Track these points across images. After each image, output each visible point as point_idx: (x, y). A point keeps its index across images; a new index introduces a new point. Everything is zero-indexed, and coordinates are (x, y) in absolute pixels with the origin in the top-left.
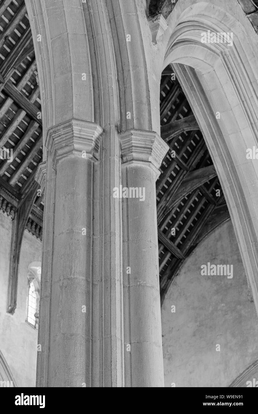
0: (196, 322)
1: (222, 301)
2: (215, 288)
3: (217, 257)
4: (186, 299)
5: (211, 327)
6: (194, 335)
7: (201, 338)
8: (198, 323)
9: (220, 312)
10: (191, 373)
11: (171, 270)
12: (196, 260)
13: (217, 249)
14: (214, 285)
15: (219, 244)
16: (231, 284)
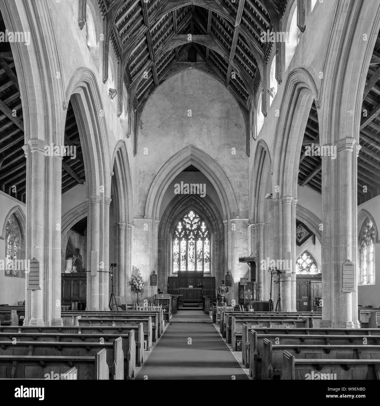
0: (161, 121)
1: (175, 114)
2: (172, 106)
3: (174, 90)
4: (157, 108)
5: (168, 125)
6: (159, 127)
7: (162, 129)
8: (162, 122)
9: (173, 119)
10: (156, 145)
11: (151, 89)
12: (163, 88)
13: (174, 85)
14: (171, 104)
15: (176, 83)
16: (180, 106)
